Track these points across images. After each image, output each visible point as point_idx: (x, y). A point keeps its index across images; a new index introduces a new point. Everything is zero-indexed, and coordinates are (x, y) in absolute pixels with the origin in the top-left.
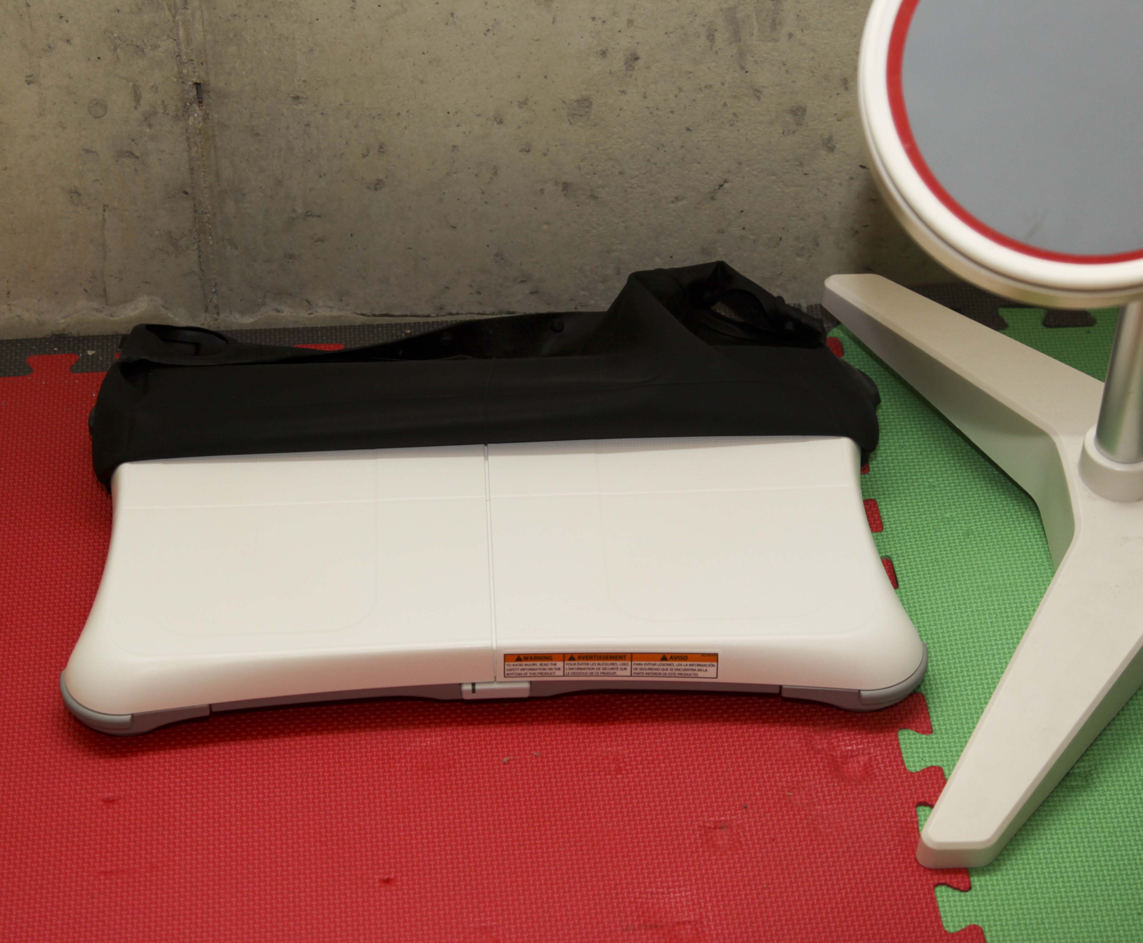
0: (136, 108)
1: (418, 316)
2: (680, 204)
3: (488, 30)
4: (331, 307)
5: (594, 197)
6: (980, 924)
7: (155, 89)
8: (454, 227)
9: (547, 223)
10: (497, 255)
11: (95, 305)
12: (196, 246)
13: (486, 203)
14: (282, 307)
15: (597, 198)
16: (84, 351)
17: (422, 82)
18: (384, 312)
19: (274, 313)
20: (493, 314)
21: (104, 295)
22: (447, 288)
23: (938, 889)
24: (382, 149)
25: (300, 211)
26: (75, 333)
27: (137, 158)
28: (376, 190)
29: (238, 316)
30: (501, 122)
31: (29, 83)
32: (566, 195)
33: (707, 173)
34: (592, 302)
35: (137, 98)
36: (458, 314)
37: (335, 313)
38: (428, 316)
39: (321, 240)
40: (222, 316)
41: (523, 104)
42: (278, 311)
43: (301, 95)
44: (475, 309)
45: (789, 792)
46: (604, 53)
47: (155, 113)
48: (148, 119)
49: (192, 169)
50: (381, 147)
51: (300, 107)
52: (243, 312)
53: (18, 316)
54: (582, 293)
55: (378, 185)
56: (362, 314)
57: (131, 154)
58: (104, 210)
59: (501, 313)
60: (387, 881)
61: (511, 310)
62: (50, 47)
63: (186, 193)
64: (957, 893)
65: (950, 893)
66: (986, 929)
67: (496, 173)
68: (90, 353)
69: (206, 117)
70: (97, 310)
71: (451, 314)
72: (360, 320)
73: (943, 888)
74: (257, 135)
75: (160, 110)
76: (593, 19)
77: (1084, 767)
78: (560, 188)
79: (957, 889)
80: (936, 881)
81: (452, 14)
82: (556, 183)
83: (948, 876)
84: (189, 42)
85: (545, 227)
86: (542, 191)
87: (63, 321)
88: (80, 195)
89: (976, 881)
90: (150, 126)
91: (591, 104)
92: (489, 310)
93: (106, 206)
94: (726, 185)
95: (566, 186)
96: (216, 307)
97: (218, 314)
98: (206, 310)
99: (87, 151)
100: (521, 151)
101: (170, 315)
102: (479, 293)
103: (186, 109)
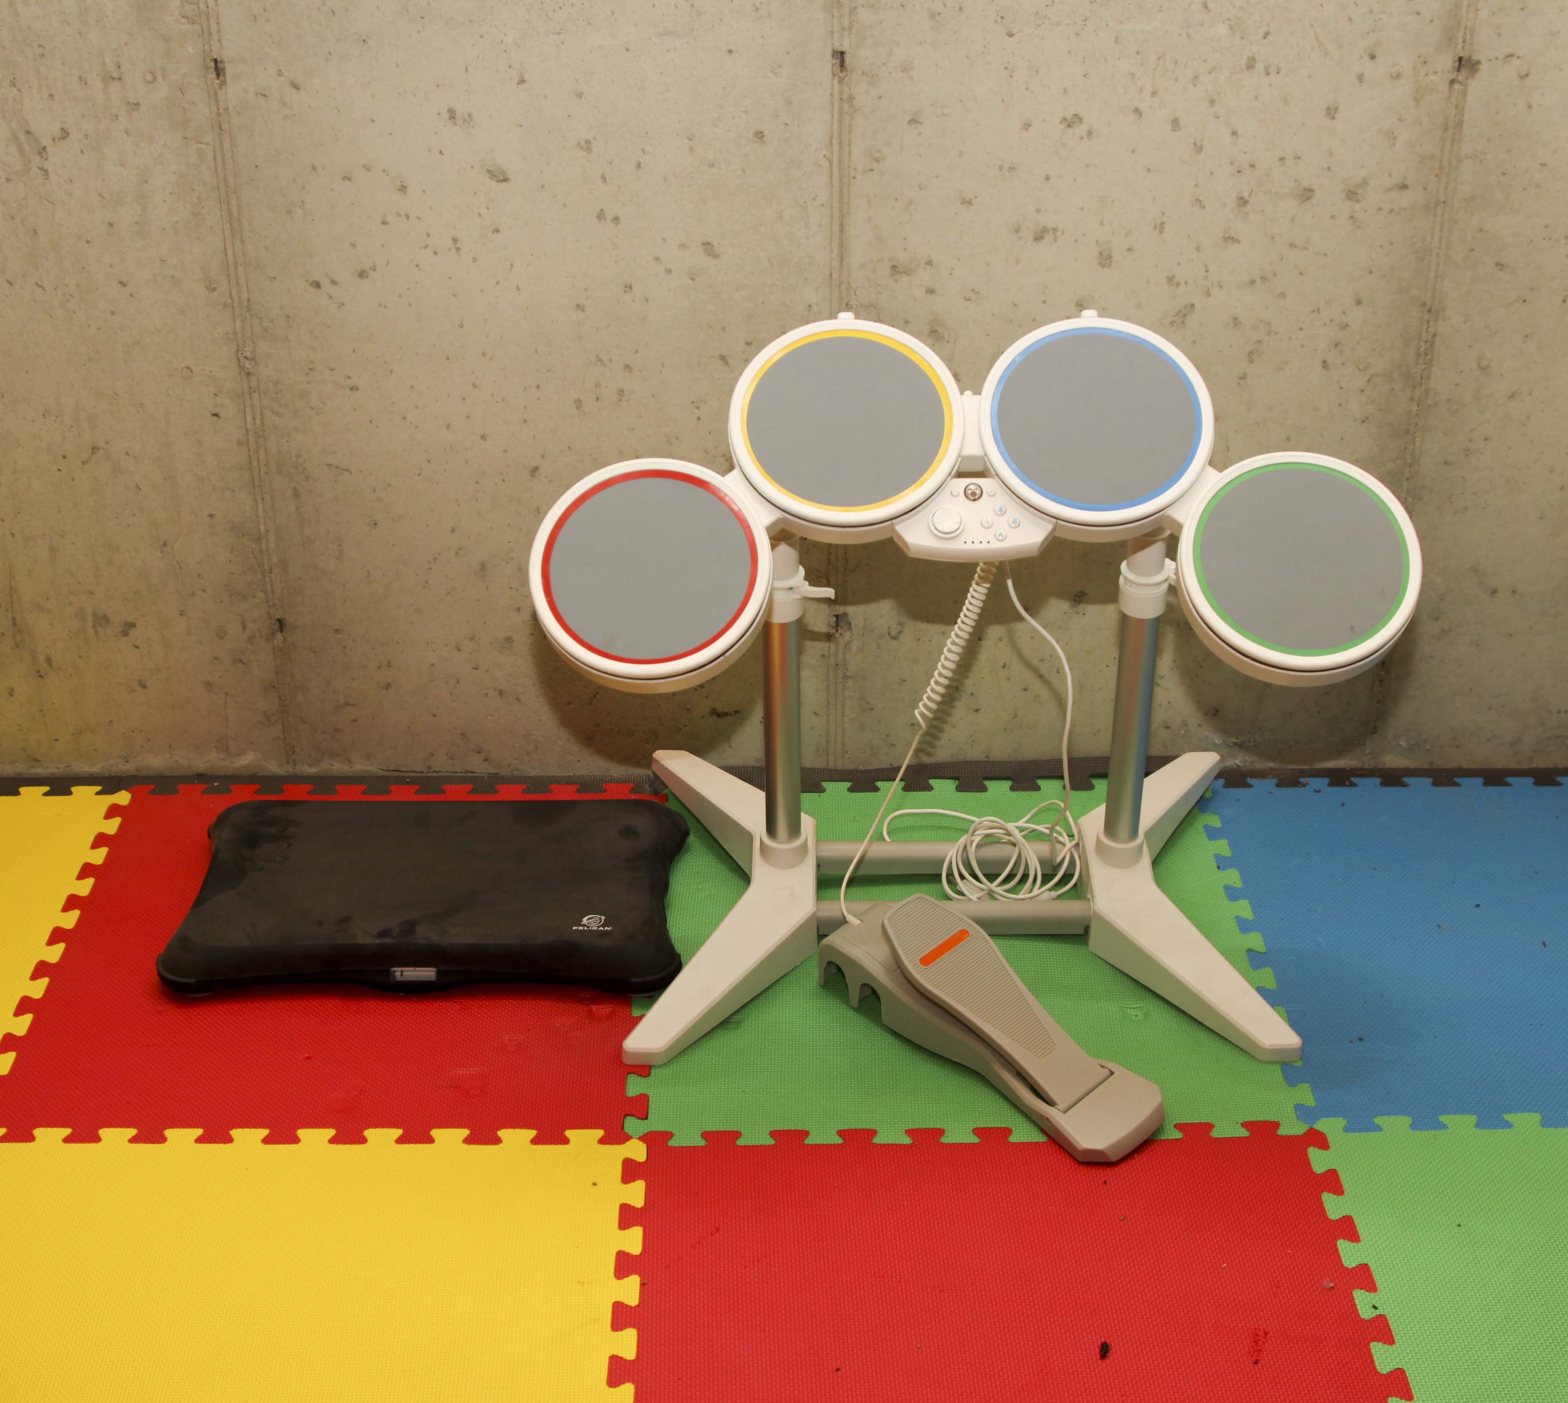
0: (243, 632)
1: (416, 772)
2: (571, 706)
3: (449, 593)
4: (363, 764)
5: (518, 700)
6: (648, 1094)
7: (254, 621)
8: (434, 716)
9: (491, 715)
10: (461, 735)
11: (222, 756)
12: (280, 722)
13: (453, 700)
14: (333, 763)
15: (520, 700)
16: (212, 784)
17: (411, 623)
18: (396, 769)
19: (329, 766)
20: (461, 773)
21: (227, 750)
22: (433, 755)
23: (629, 1076)
24: (389, 664)
25: (342, 701)
26: (209, 773)
27: (244, 664)
28: (387, 689)
29: (307, 767)
30: (459, 650)
31: (181, 615)
32: (501, 698)
33: (585, 687)
34: (521, 768)
35: (244, 627)
36: (440, 772)
37: (366, 768)
38: (422, 772)
39: (355, 720)
40: (298, 766)
41: (472, 639)
42: (331, 765)
43: (340, 628)
44: (451, 769)
46: (518, 609)
47: (254, 637)
48: (251, 640)
49: (277, 673)
50: (388, 663)
51: (339, 636)
52: (310, 766)
53: (176, 761)
54: (515, 761)
55: (388, 686)
56: (382, 770)
57: (242, 661)
58: (226, 696)
59: (466, 772)
60: (308, 1058)
61: (474, 770)
62: (193, 593)
63: (274, 687)
64: (640, 1077)
65: (636, 1078)
66: (651, 1096)
67: (458, 682)
68: (216, 784)
69: (285, 639)
70: (224, 760)
72: (382, 773)
73: (632, 1075)
74: (315, 652)
75: (258, 635)
76: (511, 588)
78: (497, 693)
79: (640, 1075)
80: (630, 1071)
81: (427, 582)
82: (495, 690)
83: (637, 1069)
84: (273, 592)
85: (490, 718)
86: (487, 694)
87: (202, 766)
88: (211, 685)
89: (653, 1071)
90: (252, 644)
91: (513, 641)
92: (459, 770)
93: (227, 693)
94: (598, 696)
95: (501, 692)
96: (294, 761)
97: (295, 765)
98: (288, 763)
99: (216, 658)
100: (473, 669)
101: (267, 765)
102: (452, 758)
103: (273, 634)
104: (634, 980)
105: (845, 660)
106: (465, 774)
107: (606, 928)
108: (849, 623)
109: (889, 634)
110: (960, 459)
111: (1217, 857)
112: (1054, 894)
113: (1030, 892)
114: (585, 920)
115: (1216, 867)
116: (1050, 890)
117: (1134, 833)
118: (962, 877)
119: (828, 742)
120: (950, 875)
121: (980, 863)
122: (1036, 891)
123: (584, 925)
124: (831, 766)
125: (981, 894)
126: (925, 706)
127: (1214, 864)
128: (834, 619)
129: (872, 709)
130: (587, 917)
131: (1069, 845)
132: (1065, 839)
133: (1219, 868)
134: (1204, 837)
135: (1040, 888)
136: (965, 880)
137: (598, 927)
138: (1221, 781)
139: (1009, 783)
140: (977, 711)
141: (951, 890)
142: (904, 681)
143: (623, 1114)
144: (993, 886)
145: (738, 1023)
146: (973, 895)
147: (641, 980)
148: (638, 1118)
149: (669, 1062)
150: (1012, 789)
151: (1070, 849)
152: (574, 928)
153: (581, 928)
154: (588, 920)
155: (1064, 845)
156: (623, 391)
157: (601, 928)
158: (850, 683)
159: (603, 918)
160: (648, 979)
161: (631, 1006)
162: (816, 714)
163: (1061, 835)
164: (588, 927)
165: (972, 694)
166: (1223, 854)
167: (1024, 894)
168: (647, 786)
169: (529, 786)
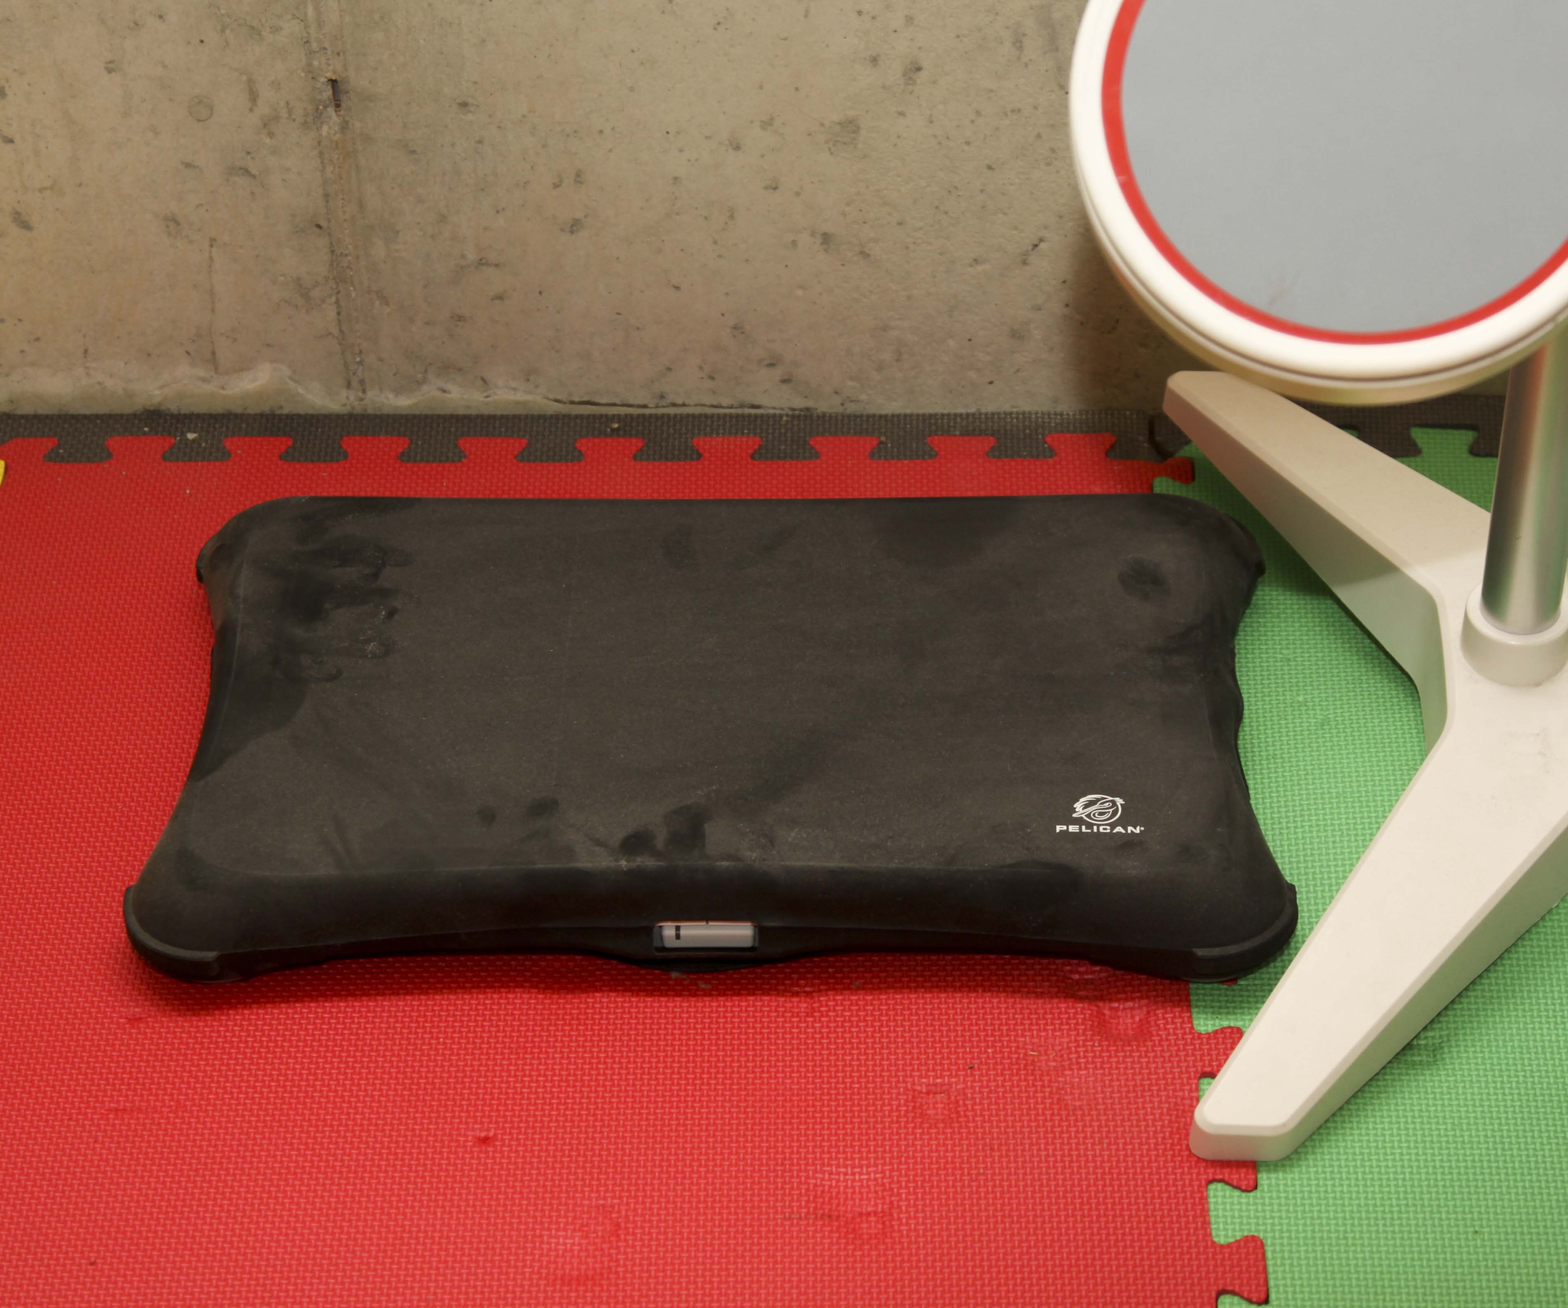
0: (251, 110)
1: (631, 406)
2: (979, 268)
3: (719, 23)
4: (514, 389)
5: (865, 255)
6: (1261, 1236)
7: (276, 85)
8: (677, 288)
9: (802, 287)
10: (735, 328)
11: (201, 372)
12: (334, 299)
13: (720, 256)
14: (448, 386)
15: (868, 255)
16: (183, 434)
17: (632, 89)
18: (586, 399)
19: (439, 394)
20: (731, 407)
21: (213, 360)
22: (669, 369)
23: (1212, 1187)
24: (579, 179)
25: (472, 256)
26: (173, 408)
27: (254, 177)
28: (572, 232)
29: (391, 396)
30: (738, 148)
31: (110, 71)
32: (826, 251)
33: (1016, 228)
34: (864, 397)
35: (253, 97)
36: (684, 405)
37: (521, 397)
38: (645, 406)
39: (500, 297)
40: (370, 394)
41: (767, 124)
42: (444, 391)
43: (470, 100)
44: (708, 400)
45: (1033, 1050)
46: (874, 60)
47: (277, 118)
48: (268, 125)
49: (326, 195)
50: (578, 175)
51: (470, 117)
52: (397, 392)
53: (99, 383)
54: (850, 383)
55: (575, 226)
56: (556, 401)
57: (247, 172)
58: (211, 246)
59: (742, 406)
60: (485, 1141)
61: (756, 403)
62: (136, 24)
63: (319, 226)
64: (1237, 1193)
65: (1228, 1193)
66: (1269, 1242)
67: (732, 217)
68: (191, 436)
69: (345, 126)
70: (204, 380)
71: (674, 405)
72: (554, 408)
73: (1220, 1186)
74: (413, 152)
75: (284, 114)
76: (860, 13)
77: (1433, 1037)
78: (819, 240)
79: (1237, 1187)
80: (1211, 1177)
82: (813, 234)
83: (1227, 1171)
84: (320, 24)
85: (799, 292)
86: (794, 243)
87: (157, 392)
88: (177, 223)
89: (1264, 1178)
90: (271, 135)
91: (858, 128)
92: (725, 402)
93: (212, 241)
94: (1043, 246)
95: (826, 238)
96: (362, 382)
97: (364, 391)
98: (349, 385)
99: (188, 165)
100: (766, 188)
101: (301, 391)
102: (712, 378)
103: (319, 114)
104: (1200, 952)
106: (739, 411)
107: (1130, 829)
114: (1078, 806)
123: (1079, 821)
130: (1083, 800)
137: (1113, 826)
143: (1214, 1294)
145: (1436, 1051)
147: (1216, 952)
148: (1250, 1301)
149: (1296, 1152)
152: (1059, 828)
153: (1073, 829)
154: (1086, 806)
157: (1119, 829)
159: (1119, 801)
160: (1233, 949)
161: (1189, 1006)
164: (1089, 826)
168: (1141, 438)
169: (883, 439)
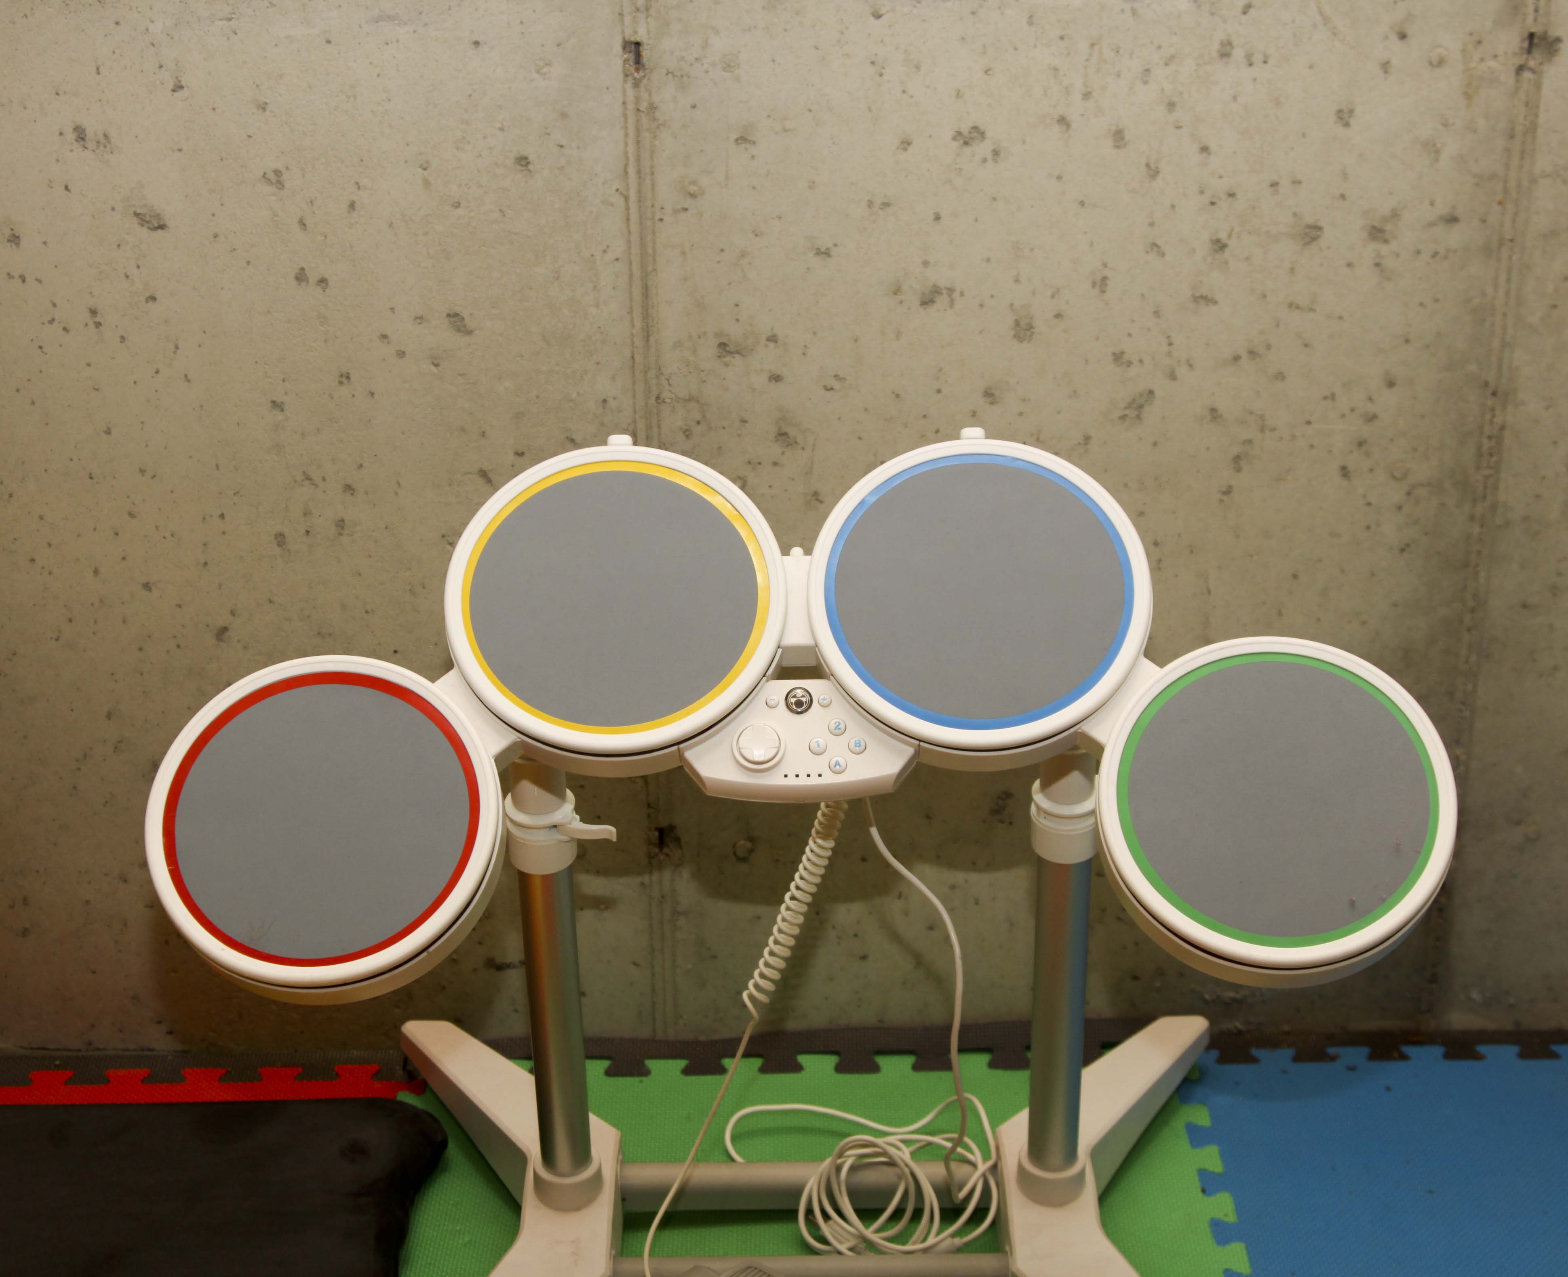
1: (70, 1050)
3: (107, 802)
8: (94, 972)
13: (120, 951)
17: (55, 844)
18: (41, 1046)
22: (93, 1026)
24: (25, 901)
28: (23, 936)
36: (104, 1049)
38: (79, 1050)
55: (25, 932)
56: (22, 1048)
59: (142, 1050)
67: (125, 925)
71: (98, 1049)
81: (75, 788)
102: (121, 1031)
105: (674, 891)
106: (141, 1053)
108: (678, 840)
109: (735, 854)
110: (780, 651)
111: (1203, 1174)
112: (958, 1241)
113: (924, 1240)
115: (1199, 1189)
116: (953, 1235)
117: (1071, 1155)
118: (826, 1217)
119: (654, 1003)
120: (809, 1211)
121: (853, 1194)
122: (931, 1240)
124: (660, 1035)
125: (852, 1243)
126: (756, 986)
127: (1197, 1185)
128: (657, 834)
129: (715, 957)
131: (982, 1167)
132: (976, 1156)
133: (1204, 1191)
134: (1184, 1142)
135: (938, 1234)
136: (831, 1222)
138: (1215, 1053)
139: (910, 1060)
140: (864, 958)
141: (810, 1233)
142: (759, 918)
144: (869, 1233)
146: (841, 1243)
150: (916, 1068)
151: (984, 1175)
155: (974, 1165)
156: (343, 520)
158: (682, 922)
162: (635, 964)
163: (970, 1151)
165: (856, 935)
166: (1211, 1169)
167: (914, 1243)
168: (398, 1068)
169: (230, 1069)
